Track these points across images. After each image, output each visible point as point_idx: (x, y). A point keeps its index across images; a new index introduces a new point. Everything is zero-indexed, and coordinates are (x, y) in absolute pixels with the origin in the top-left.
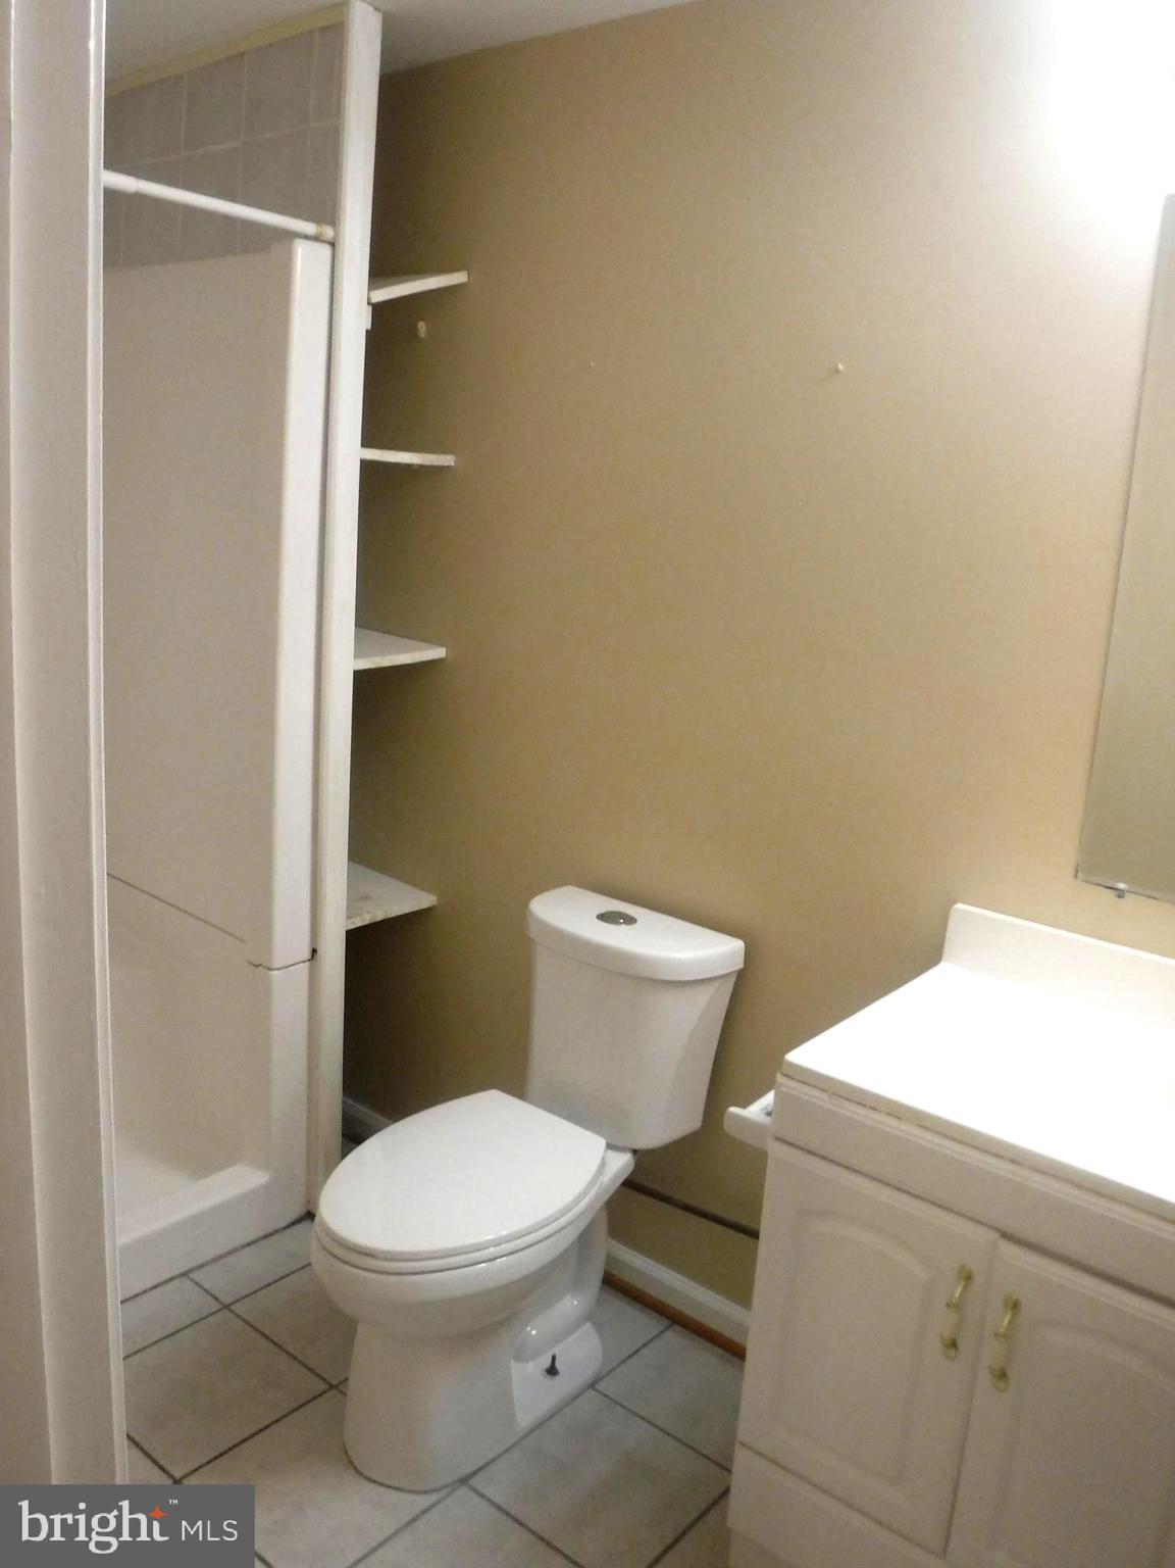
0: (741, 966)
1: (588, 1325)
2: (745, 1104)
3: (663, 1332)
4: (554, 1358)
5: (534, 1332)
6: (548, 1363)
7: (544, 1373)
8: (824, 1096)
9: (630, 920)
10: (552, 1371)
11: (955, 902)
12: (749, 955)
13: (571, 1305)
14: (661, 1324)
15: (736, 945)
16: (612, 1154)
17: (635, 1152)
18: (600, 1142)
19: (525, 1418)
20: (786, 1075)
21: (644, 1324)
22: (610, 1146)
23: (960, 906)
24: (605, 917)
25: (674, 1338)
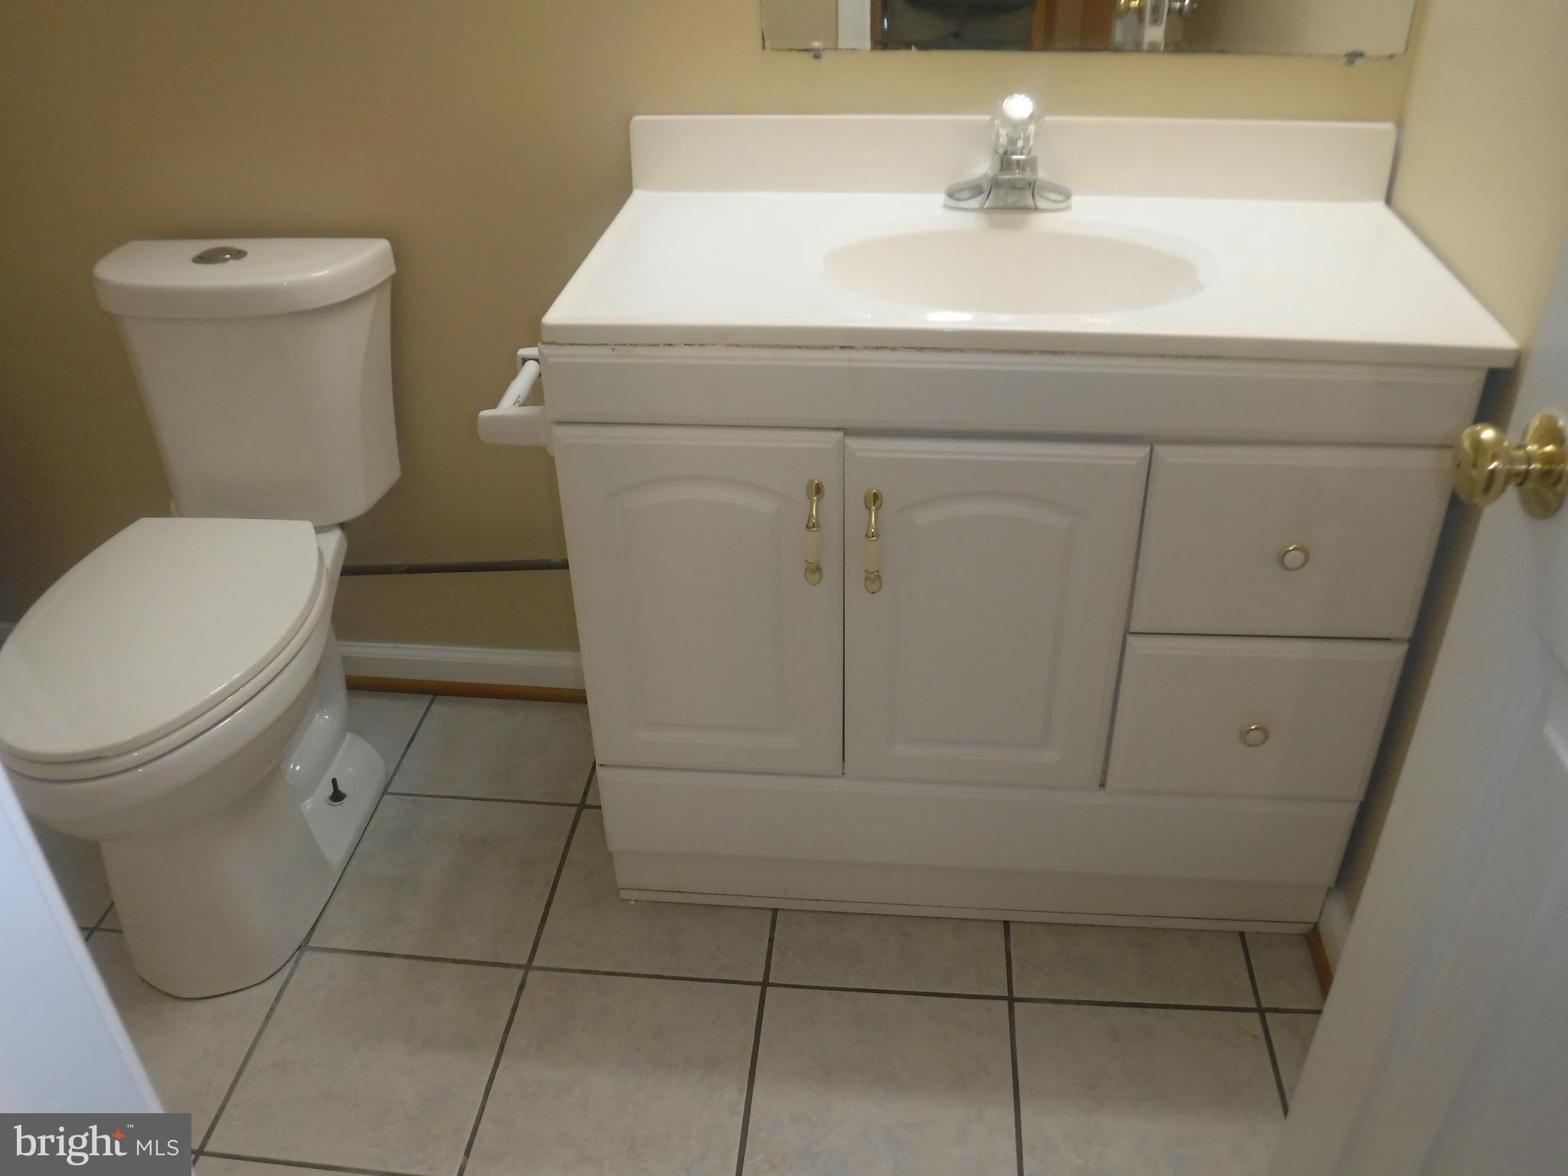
0: (393, 270)
1: (349, 736)
2: (494, 405)
3: (428, 709)
4: (334, 781)
5: (298, 768)
6: (331, 791)
7: (330, 802)
8: (607, 351)
9: (239, 254)
10: (337, 796)
11: (630, 119)
12: (399, 254)
13: (324, 722)
14: (423, 702)
15: (381, 246)
16: (323, 536)
17: (342, 526)
18: (307, 527)
19: (336, 856)
20: (550, 344)
21: (403, 711)
22: (319, 530)
23: (637, 118)
24: (203, 259)
25: (444, 710)
